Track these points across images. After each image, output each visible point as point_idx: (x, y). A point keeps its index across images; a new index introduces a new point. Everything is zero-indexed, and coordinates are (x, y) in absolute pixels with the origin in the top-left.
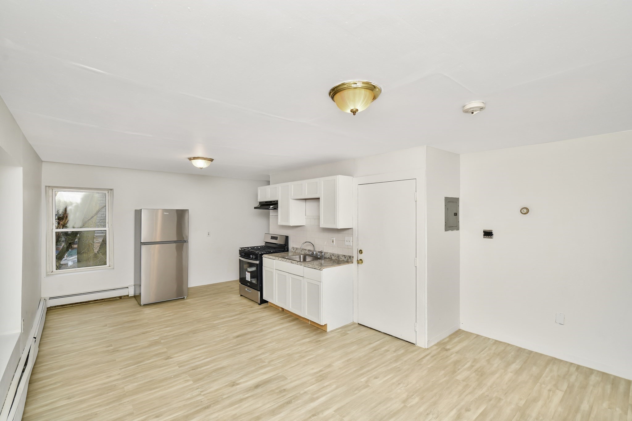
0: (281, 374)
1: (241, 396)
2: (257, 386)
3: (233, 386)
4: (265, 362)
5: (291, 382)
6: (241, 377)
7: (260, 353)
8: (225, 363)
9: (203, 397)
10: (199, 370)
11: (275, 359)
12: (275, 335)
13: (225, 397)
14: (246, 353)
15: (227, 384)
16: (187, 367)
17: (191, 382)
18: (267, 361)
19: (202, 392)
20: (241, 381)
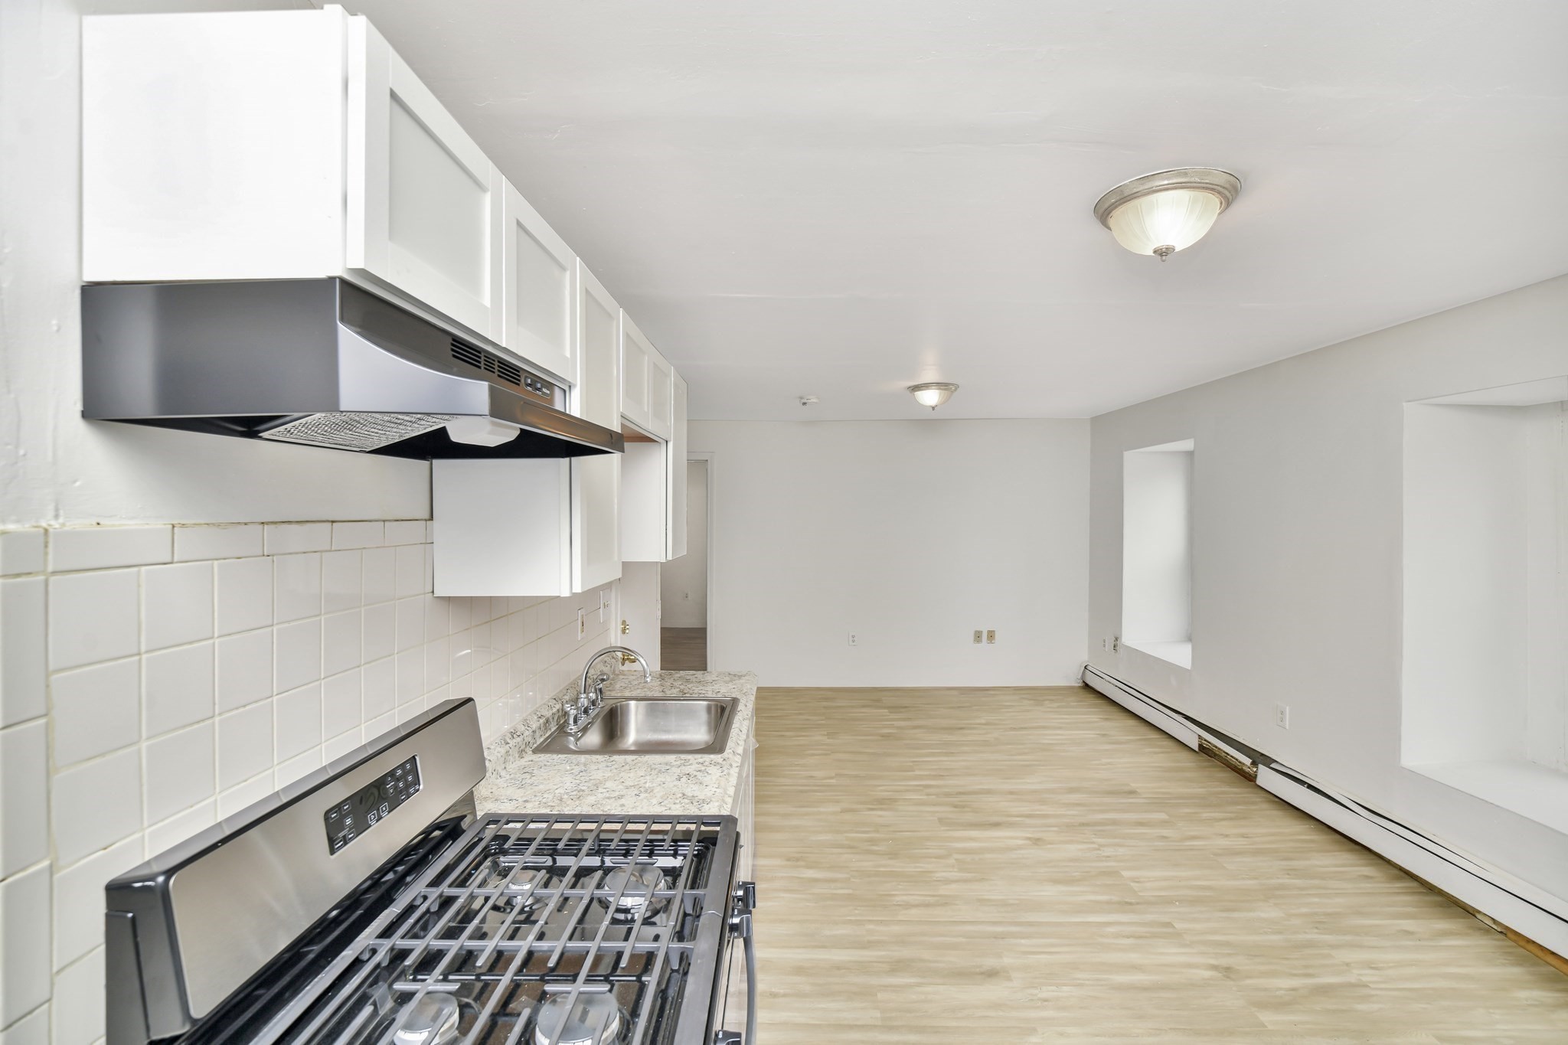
0: (943, 828)
1: (1028, 821)
2: (996, 825)
3: (1038, 839)
4: (956, 860)
5: (938, 812)
6: (1019, 847)
7: (954, 886)
8: (1049, 892)
9: (1094, 840)
10: (1115, 898)
11: (931, 857)
12: (871, 927)
13: (1055, 829)
14: (989, 900)
15: (1049, 846)
16: (1149, 917)
17: (1126, 874)
18: (951, 861)
19: (1099, 849)
20: (1020, 842)
